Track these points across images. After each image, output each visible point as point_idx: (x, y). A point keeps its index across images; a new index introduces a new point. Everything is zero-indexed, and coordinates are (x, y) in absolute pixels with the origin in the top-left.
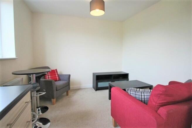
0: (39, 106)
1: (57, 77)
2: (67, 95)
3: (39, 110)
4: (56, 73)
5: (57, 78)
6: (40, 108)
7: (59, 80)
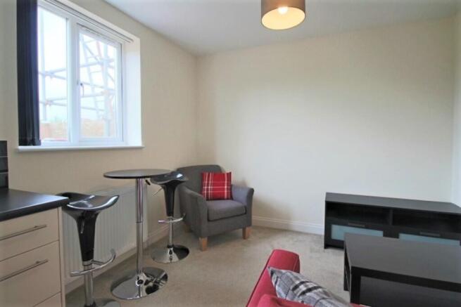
0: (171, 244)
1: (226, 191)
2: (244, 237)
3: (171, 253)
4: (226, 182)
5: (224, 193)
6: (172, 249)
7: (228, 199)
